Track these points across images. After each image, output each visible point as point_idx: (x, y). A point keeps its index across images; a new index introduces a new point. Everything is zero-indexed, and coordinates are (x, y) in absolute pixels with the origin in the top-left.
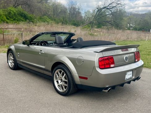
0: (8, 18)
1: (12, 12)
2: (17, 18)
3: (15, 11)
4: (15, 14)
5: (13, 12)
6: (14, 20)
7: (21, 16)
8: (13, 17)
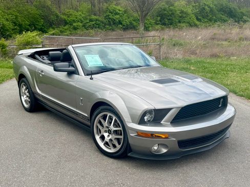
0: (199, 17)
1: (206, 7)
2: (214, 18)
3: (211, 6)
4: (211, 10)
5: (209, 7)
6: (210, 20)
7: (223, 13)
8: (207, 16)
